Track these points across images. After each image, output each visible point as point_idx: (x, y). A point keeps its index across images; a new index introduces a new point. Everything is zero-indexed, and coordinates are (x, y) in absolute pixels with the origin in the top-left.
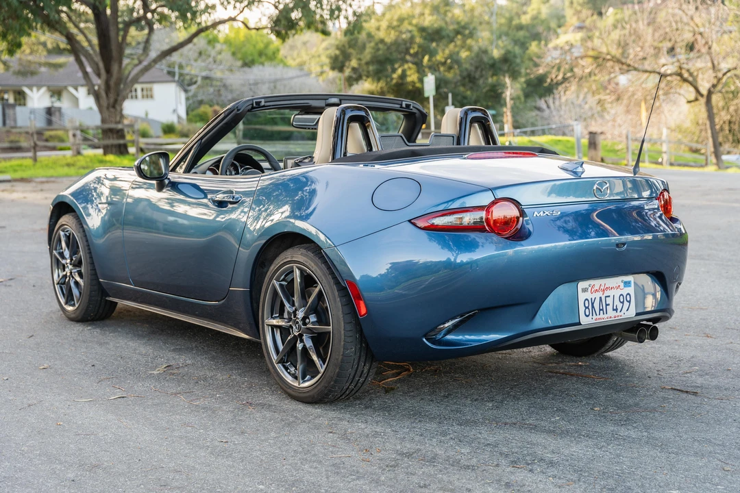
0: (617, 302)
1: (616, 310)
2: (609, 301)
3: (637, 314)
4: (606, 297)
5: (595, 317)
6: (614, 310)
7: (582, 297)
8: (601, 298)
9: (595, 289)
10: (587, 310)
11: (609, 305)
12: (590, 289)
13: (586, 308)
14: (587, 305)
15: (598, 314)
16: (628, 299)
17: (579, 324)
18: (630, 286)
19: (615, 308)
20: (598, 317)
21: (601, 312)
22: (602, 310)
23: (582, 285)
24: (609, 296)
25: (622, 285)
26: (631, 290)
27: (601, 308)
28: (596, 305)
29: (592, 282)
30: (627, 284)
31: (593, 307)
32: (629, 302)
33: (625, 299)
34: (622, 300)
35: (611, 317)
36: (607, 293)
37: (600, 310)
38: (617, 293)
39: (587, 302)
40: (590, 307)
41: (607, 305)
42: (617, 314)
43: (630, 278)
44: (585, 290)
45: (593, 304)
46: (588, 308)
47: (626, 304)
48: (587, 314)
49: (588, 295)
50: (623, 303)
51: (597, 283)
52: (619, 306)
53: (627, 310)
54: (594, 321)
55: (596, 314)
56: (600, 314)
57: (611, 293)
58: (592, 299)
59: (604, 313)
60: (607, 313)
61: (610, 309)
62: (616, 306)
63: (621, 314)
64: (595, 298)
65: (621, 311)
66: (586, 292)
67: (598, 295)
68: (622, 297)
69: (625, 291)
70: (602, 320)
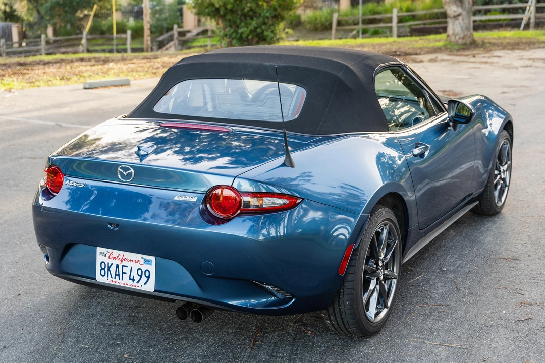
0: (134, 273)
1: (133, 280)
2: (127, 270)
3: (156, 291)
4: (123, 266)
5: (111, 279)
6: (130, 279)
7: (100, 258)
8: (117, 266)
9: (114, 256)
10: (103, 271)
11: (126, 273)
12: (108, 255)
13: (102, 269)
14: (103, 267)
15: (113, 276)
16: (147, 275)
17: (95, 279)
18: (150, 264)
19: (132, 278)
20: (113, 280)
21: (117, 277)
22: (119, 275)
23: (99, 250)
24: (127, 266)
25: (142, 261)
26: (152, 268)
27: (117, 273)
28: (113, 269)
29: (110, 251)
30: (148, 262)
31: (109, 270)
32: (148, 277)
33: (143, 274)
34: (140, 273)
35: (127, 285)
36: (124, 263)
37: (116, 275)
38: (136, 267)
39: (103, 264)
40: (106, 269)
41: (123, 273)
42: (133, 284)
43: (153, 258)
44: (103, 254)
45: (109, 268)
46: (104, 269)
47: (144, 279)
48: (103, 274)
49: (106, 259)
50: (141, 276)
51: (116, 253)
52: (137, 278)
53: (145, 284)
54: (108, 282)
55: (112, 278)
56: (115, 278)
57: (129, 264)
58: (108, 263)
59: (119, 279)
60: (122, 280)
61: (126, 277)
62: (134, 277)
63: (138, 285)
64: (112, 264)
65: (138, 283)
66: (104, 256)
67: (115, 262)
68: (140, 271)
69: (144, 267)
70: (118, 284)
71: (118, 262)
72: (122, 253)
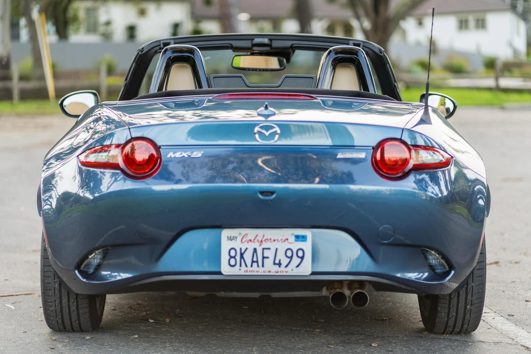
0: (281, 256)
1: (280, 264)
2: (269, 254)
3: (313, 273)
4: (263, 249)
5: (246, 269)
6: (275, 264)
7: (226, 246)
8: (255, 250)
9: (248, 238)
10: (232, 260)
11: (267, 258)
12: (239, 239)
13: (231, 257)
14: (233, 253)
15: (249, 263)
16: (300, 255)
17: (220, 273)
18: (305, 241)
19: (277, 262)
20: (249, 269)
21: (255, 265)
22: (257, 262)
23: (226, 233)
24: (269, 249)
25: (292, 239)
26: (307, 246)
27: (255, 259)
28: (248, 257)
29: (244, 231)
30: (300, 238)
31: (242, 257)
32: (302, 258)
33: (294, 254)
34: (289, 255)
35: (270, 272)
37: (253, 262)
38: (282, 246)
40: (238, 258)
41: (264, 258)
42: (280, 269)
43: (307, 233)
44: (231, 239)
45: (242, 254)
46: (234, 257)
47: (297, 260)
48: (233, 263)
49: (237, 244)
50: (291, 258)
51: (251, 233)
52: (285, 261)
53: (298, 266)
54: (241, 273)
55: (246, 266)
56: (252, 266)
57: (273, 246)
58: (241, 249)
59: (258, 266)
60: (263, 266)
61: (269, 263)
62: (280, 261)
63: (286, 269)
64: (247, 249)
65: (286, 266)
66: (234, 240)
67: (252, 246)
68: (289, 252)
69: (296, 246)
70: (256, 273)
71: (256, 245)
72: (261, 232)
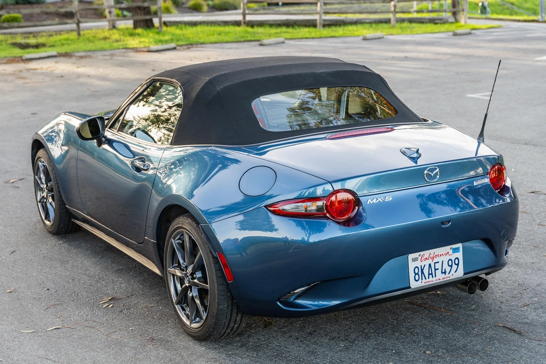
0: (446, 266)
1: (445, 273)
2: (438, 266)
3: (465, 274)
4: (435, 263)
5: (425, 281)
6: (442, 273)
7: (412, 265)
8: (430, 265)
9: (425, 257)
10: (417, 276)
11: (438, 269)
12: (420, 258)
13: (416, 274)
14: (417, 272)
15: (427, 277)
16: (457, 263)
17: (410, 287)
18: (458, 252)
19: (443, 271)
20: (427, 280)
21: (431, 276)
22: (432, 274)
23: (411, 256)
24: (438, 262)
25: (451, 252)
26: (460, 255)
27: (430, 273)
28: (426, 271)
29: (422, 253)
30: (456, 250)
31: (422, 272)
32: (458, 265)
33: (452, 263)
34: (450, 264)
35: (439, 279)
36: (435, 260)
37: (429, 274)
38: (445, 259)
39: (417, 269)
40: (420, 273)
41: (435, 270)
42: (445, 276)
43: (459, 245)
44: (415, 260)
45: (422, 270)
46: (418, 274)
47: (455, 267)
48: (417, 279)
49: (418, 264)
50: (451, 266)
51: (426, 253)
52: (448, 269)
53: (456, 271)
54: (423, 284)
55: (426, 279)
56: (429, 278)
57: (440, 259)
58: (421, 266)
59: (433, 277)
60: (435, 277)
61: (438, 272)
62: (445, 270)
63: (449, 275)
64: (425, 265)
65: (449, 273)
66: (416, 261)
67: (427, 263)
68: (450, 262)
69: (453, 256)
70: (431, 283)
71: (430, 261)
72: (432, 251)
